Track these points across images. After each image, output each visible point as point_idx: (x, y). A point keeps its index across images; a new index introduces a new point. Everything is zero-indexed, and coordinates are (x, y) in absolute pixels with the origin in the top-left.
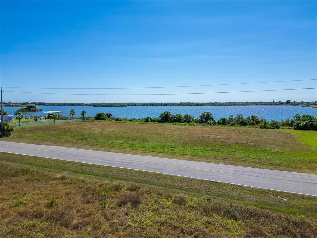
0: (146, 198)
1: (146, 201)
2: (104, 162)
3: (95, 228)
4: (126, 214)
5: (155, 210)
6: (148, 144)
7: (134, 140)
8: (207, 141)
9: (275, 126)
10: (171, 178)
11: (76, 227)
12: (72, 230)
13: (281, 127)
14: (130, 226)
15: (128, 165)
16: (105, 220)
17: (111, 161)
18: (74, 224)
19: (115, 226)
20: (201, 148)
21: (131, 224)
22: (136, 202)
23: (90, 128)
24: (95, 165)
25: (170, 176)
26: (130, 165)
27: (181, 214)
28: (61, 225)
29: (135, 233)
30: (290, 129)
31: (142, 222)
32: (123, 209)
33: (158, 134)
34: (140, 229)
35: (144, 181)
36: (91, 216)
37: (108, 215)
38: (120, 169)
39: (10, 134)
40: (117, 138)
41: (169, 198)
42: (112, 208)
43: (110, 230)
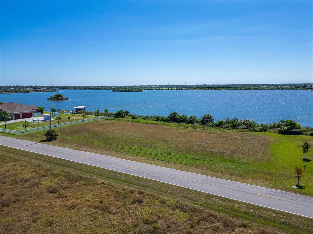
0: (146, 199)
1: (146, 201)
2: (124, 170)
3: (122, 214)
4: (136, 208)
5: (149, 206)
6: (155, 150)
7: (145, 146)
8: (197, 150)
9: (263, 129)
10: (163, 185)
11: (114, 214)
12: (113, 215)
13: (269, 130)
14: (137, 214)
15: (139, 173)
16: (126, 211)
17: (128, 169)
18: (113, 212)
19: (130, 214)
20: (191, 156)
21: (137, 213)
22: (140, 202)
23: (113, 131)
24: (119, 172)
25: (163, 183)
26: (140, 173)
27: (161, 209)
28: (108, 212)
29: (139, 217)
30: (275, 132)
31: (142, 213)
32: (134, 205)
33: (163, 140)
34: (141, 216)
35: (147, 186)
36: (120, 209)
37: (128, 208)
38: (134, 176)
39: (56, 138)
40: (133, 143)
41: (157, 199)
42: (129, 205)
43: (128, 216)
